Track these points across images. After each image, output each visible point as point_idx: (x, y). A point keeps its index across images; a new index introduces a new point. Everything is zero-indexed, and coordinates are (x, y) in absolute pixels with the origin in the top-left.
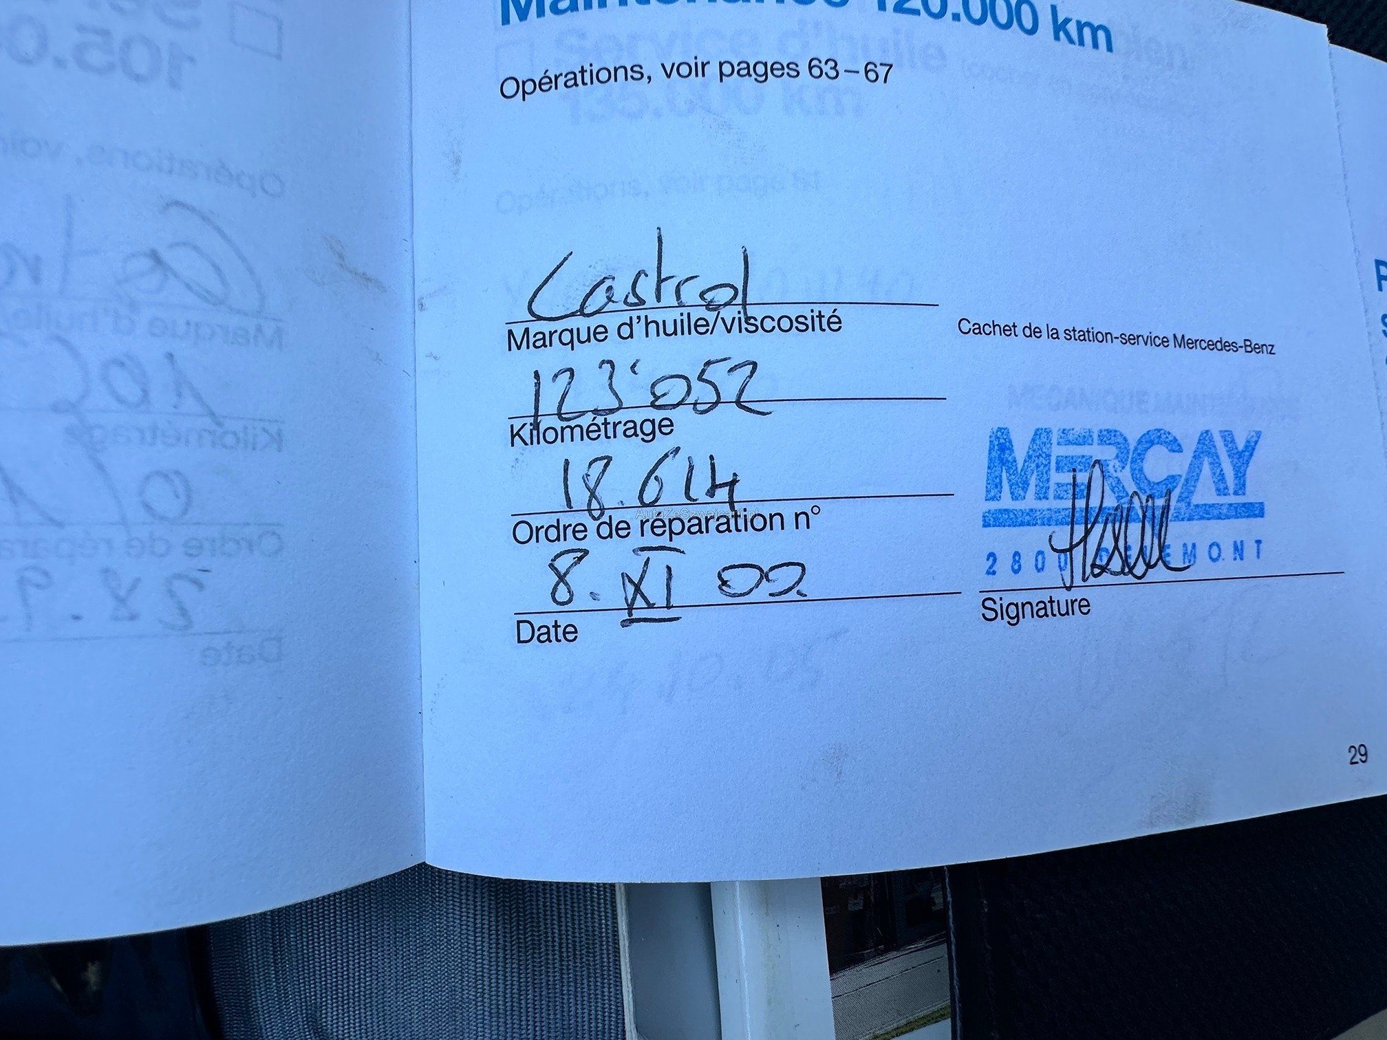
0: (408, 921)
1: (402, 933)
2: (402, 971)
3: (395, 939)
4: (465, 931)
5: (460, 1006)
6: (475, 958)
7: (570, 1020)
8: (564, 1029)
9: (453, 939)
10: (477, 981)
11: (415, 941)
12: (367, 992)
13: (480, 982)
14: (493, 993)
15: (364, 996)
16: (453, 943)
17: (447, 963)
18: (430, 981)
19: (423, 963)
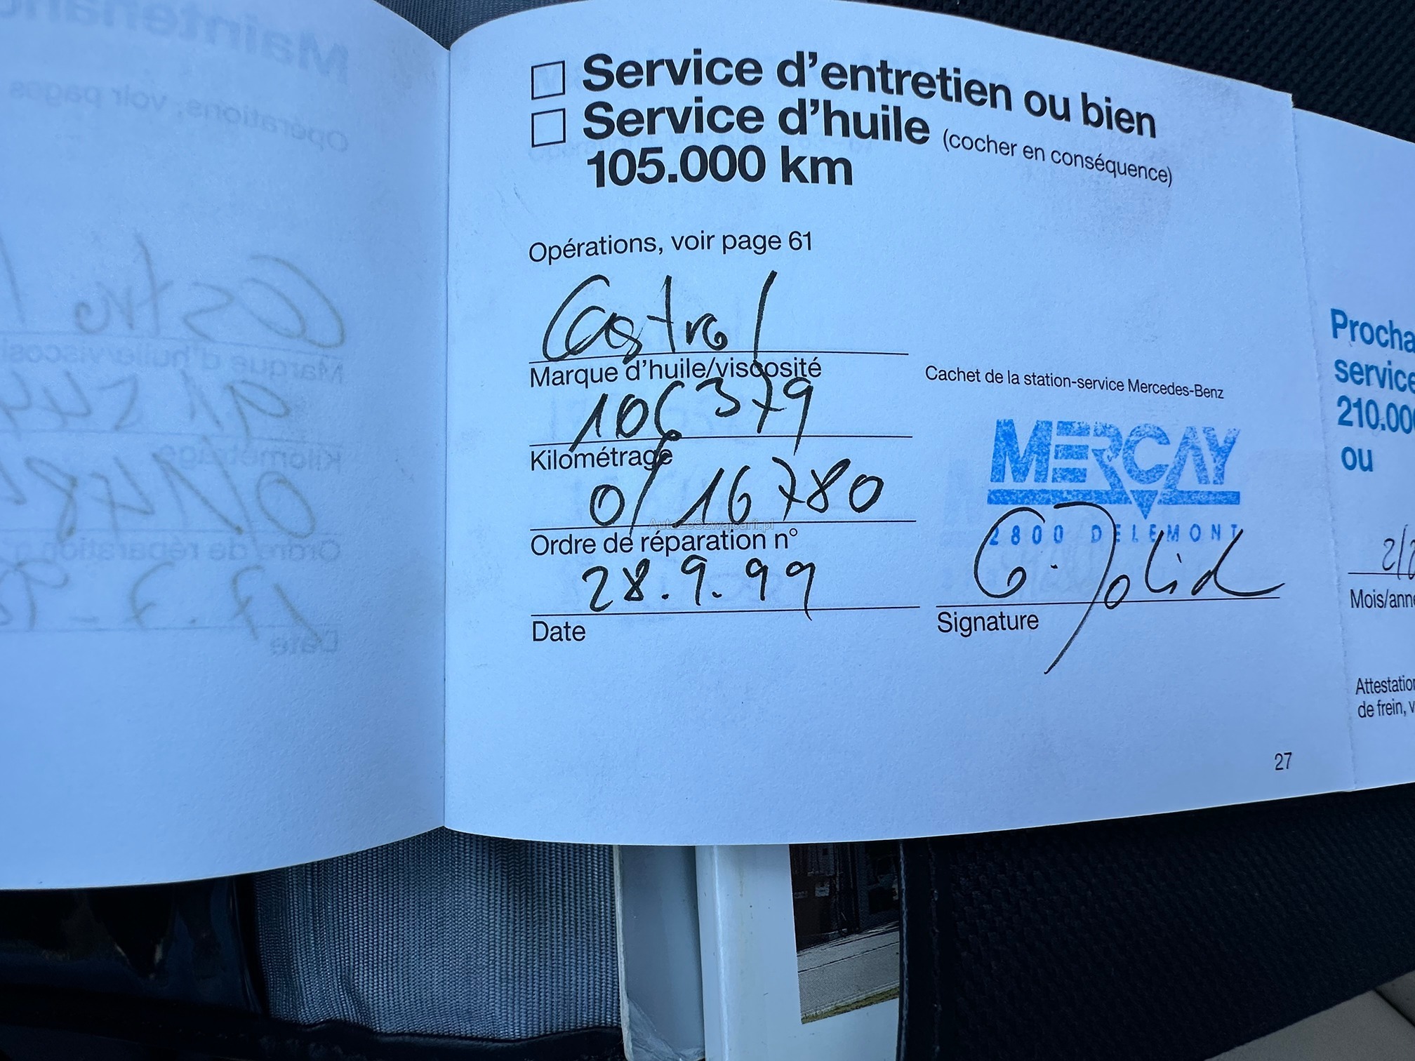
0: (431, 896)
1: (425, 906)
2: (425, 940)
3: (419, 911)
4: (480, 906)
5: (475, 971)
6: (488, 929)
7: (571, 988)
8: (565, 996)
9: (469, 912)
10: (489, 950)
11: (437, 913)
12: (394, 957)
13: (493, 951)
14: (503, 961)
15: (391, 960)
16: (469, 916)
17: (463, 934)
18: (448, 949)
19: (443, 933)
